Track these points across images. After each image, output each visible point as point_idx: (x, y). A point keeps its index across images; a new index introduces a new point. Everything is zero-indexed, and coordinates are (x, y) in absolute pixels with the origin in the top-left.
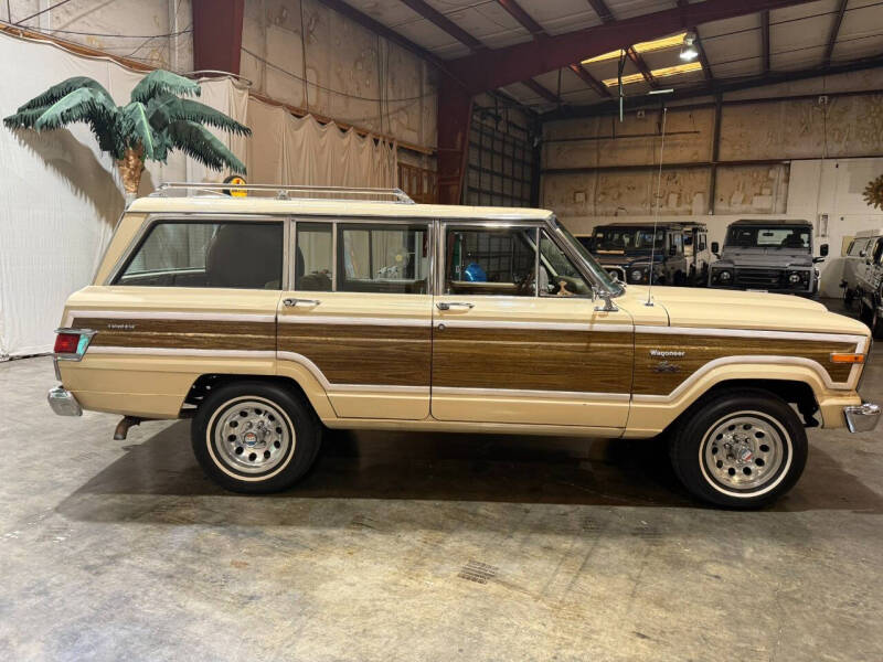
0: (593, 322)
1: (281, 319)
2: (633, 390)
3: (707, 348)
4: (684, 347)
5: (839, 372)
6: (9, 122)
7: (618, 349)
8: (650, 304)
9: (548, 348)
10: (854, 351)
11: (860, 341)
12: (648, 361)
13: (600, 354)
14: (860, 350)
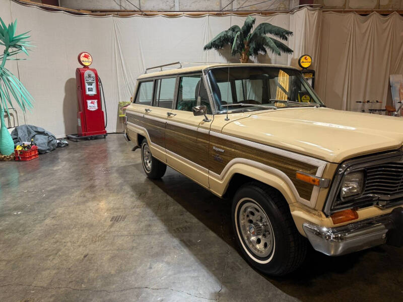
0: (199, 126)
1: (146, 116)
2: (210, 168)
3: (233, 150)
4: (225, 147)
5: (305, 189)
6: (205, 48)
7: (204, 143)
8: (227, 119)
9: (187, 138)
10: (315, 173)
11: (321, 165)
12: (213, 152)
13: (200, 144)
14: (319, 174)
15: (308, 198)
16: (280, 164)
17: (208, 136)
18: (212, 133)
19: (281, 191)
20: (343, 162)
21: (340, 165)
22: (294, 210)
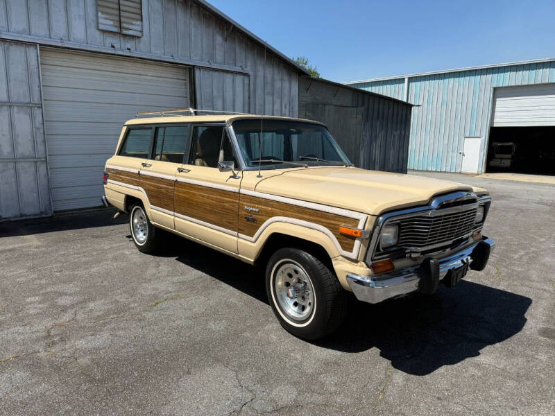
1: (141, 172)
2: (239, 231)
3: (270, 209)
4: (259, 206)
5: (346, 240)
7: (233, 202)
8: (259, 176)
9: (208, 198)
10: (357, 226)
11: (362, 218)
12: (244, 213)
13: (226, 205)
14: (360, 226)
15: (351, 250)
16: (323, 220)
17: (237, 195)
18: (243, 191)
19: (323, 246)
20: (382, 214)
21: (378, 216)
22: (336, 264)
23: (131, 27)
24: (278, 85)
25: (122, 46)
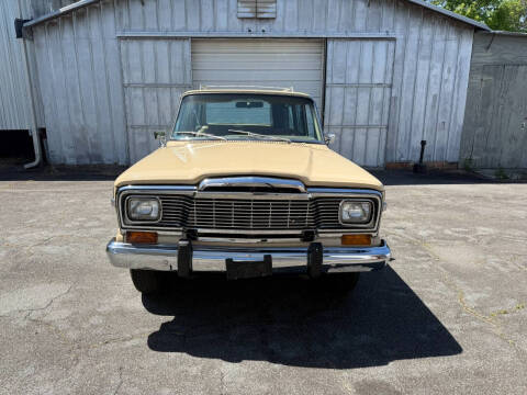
23: (266, 10)
24: (439, 46)
25: (257, 29)
